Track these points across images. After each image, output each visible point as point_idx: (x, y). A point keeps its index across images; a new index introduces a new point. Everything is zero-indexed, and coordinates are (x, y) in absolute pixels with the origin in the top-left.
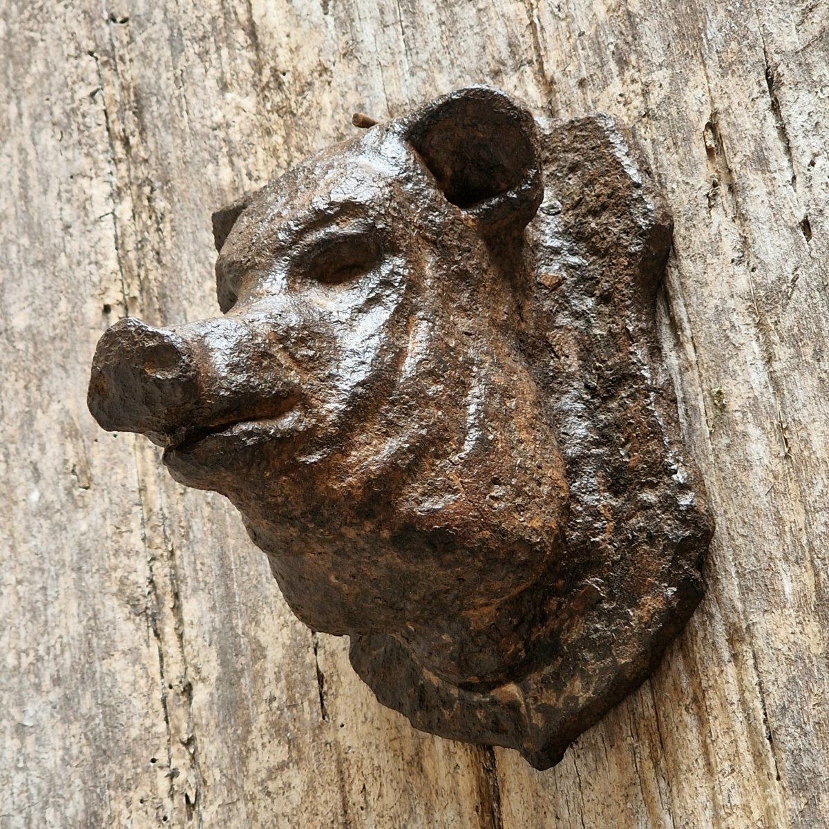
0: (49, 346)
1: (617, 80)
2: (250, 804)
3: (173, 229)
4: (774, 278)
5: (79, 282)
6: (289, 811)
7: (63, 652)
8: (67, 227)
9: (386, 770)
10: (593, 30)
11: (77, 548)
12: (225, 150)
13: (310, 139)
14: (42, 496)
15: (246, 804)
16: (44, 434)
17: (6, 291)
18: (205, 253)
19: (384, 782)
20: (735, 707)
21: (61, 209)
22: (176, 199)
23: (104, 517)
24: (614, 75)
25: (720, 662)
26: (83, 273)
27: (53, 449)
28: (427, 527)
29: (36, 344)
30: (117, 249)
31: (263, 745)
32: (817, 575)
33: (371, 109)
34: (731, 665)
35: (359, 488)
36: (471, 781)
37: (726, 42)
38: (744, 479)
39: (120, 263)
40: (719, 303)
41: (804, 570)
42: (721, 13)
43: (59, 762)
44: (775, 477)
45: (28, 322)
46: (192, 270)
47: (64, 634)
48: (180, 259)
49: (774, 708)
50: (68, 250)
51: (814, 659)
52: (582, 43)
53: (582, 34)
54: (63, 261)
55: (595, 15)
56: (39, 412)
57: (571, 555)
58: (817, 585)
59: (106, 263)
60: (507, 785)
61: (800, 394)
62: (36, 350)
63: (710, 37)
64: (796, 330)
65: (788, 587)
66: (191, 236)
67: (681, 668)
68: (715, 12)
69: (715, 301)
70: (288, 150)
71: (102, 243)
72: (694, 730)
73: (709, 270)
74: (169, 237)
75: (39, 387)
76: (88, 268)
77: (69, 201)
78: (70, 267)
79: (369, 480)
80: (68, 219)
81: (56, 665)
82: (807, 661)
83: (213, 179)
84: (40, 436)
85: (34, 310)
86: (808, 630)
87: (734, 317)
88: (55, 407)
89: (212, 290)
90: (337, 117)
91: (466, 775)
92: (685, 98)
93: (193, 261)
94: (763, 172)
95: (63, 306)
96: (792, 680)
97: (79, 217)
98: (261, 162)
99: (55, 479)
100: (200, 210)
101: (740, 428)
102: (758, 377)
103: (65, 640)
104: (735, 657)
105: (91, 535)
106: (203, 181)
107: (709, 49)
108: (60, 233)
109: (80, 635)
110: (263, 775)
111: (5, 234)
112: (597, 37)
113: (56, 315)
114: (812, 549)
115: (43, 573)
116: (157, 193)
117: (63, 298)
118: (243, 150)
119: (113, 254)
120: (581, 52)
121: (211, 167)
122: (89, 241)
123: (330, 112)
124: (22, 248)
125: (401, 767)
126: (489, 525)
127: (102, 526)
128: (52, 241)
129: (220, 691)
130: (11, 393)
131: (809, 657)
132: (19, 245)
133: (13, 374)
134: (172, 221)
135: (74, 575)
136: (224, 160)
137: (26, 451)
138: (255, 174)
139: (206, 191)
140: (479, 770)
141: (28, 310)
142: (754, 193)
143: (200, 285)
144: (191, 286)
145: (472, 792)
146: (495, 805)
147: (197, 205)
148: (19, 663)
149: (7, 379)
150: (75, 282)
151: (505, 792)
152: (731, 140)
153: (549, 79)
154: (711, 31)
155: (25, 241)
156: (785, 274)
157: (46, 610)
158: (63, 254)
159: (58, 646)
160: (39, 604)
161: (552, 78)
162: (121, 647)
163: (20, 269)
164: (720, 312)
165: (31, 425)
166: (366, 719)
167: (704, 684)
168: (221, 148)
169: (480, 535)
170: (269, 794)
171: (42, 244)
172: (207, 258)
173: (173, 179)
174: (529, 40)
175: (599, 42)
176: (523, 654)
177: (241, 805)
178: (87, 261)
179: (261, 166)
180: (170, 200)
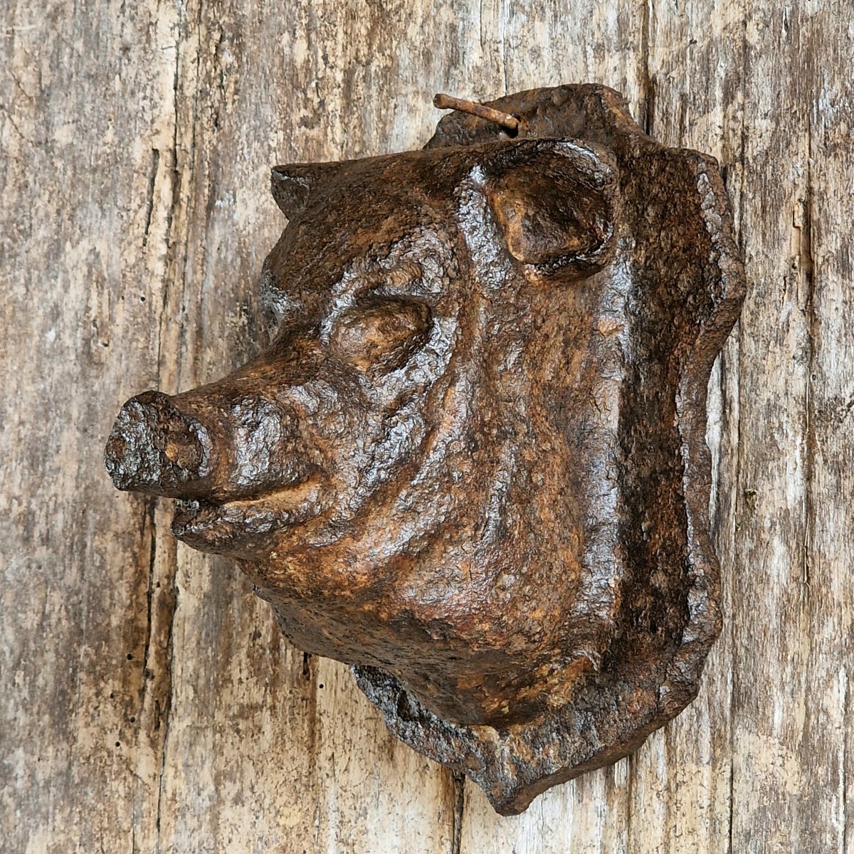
0: (90, 176)
1: (719, 108)
2: (218, 736)
3: (236, 92)
4: (831, 396)
5: (130, 115)
6: (255, 754)
7: (56, 511)
8: (126, 49)
9: (357, 747)
10: (706, 42)
11: (85, 406)
12: (304, 21)
13: (395, 43)
14: (58, 337)
15: (214, 734)
16: (70, 270)
17: (53, 96)
18: (265, 131)
19: (352, 758)
20: (704, 811)
21: (123, 25)
22: (244, 59)
23: (119, 383)
24: (717, 104)
25: (698, 761)
26: (136, 107)
27: (76, 291)
28: (427, 616)
29: (75, 167)
30: (175, 89)
31: (240, 681)
32: (808, 715)
33: (463, 35)
34: (709, 768)
35: (365, 574)
36: (438, 786)
37: (836, 118)
38: (758, 591)
39: (176, 105)
40: (772, 398)
41: (796, 705)
42: (838, 85)
43: (36, 626)
44: (788, 600)
45: (70, 140)
46: (249, 146)
47: (59, 492)
48: (239, 129)
49: (740, 830)
50: (123, 75)
51: (788, 798)
52: (692, 53)
53: (693, 42)
54: (117, 85)
55: (711, 26)
56: (68, 244)
57: (572, 626)
58: (806, 726)
59: (162, 102)
60: (471, 804)
61: (831, 526)
62: (74, 175)
63: (821, 108)
64: (841, 458)
65: (778, 718)
66: (253, 106)
67: (661, 753)
68: (832, 82)
69: (769, 394)
70: (370, 46)
71: (160, 79)
72: (661, 818)
73: (770, 357)
74: (230, 101)
75: (71, 218)
76: (141, 103)
77: (132, 19)
78: (123, 96)
79: (376, 568)
80: (128, 38)
81: (47, 524)
82: (781, 797)
83: (287, 50)
84: (65, 272)
85: (78, 129)
86: (788, 766)
87: (784, 418)
88: (85, 244)
89: (266, 175)
90: (426, 29)
91: (434, 778)
92: (783, 162)
93: (252, 138)
94: (843, 276)
95: (110, 136)
96: (763, 810)
97: (140, 42)
98: (340, 48)
99: (74, 324)
100: (267, 81)
101: (765, 536)
102: (794, 489)
103: (60, 500)
104: (714, 761)
105: (102, 398)
106: (276, 49)
107: (818, 120)
108: (118, 53)
109: (74, 501)
110: (235, 709)
111: (60, 31)
112: (708, 53)
113: (101, 143)
114: (809, 689)
115: (47, 421)
116: (226, 43)
117: (111, 127)
118: (323, 28)
119: (170, 95)
120: (688, 61)
121: (286, 37)
122: (147, 72)
123: (420, 21)
124: (75, 54)
125: (372, 749)
126: (491, 618)
127: (114, 392)
128: (108, 58)
129: (206, 609)
130: (41, 213)
131: (783, 794)
132: (72, 49)
133: (47, 193)
134: (236, 82)
135: (78, 434)
136: (300, 33)
137: (48, 284)
138: (331, 59)
139: (277, 61)
140: (447, 777)
141: (73, 126)
142: (831, 296)
143: (255, 168)
144: (245, 164)
145: (437, 797)
146: (457, 816)
147: (265, 74)
148: (10, 510)
149: (39, 196)
150: (126, 114)
151: (469, 809)
152: (819, 229)
153: (651, 77)
154: (824, 103)
155: (79, 45)
156: (843, 395)
157: (44, 461)
158: (117, 77)
159: (52, 504)
160: (39, 453)
161: (654, 77)
162: (114, 527)
163: (70, 77)
164: (771, 409)
165: (57, 256)
166: (346, 687)
167: (679, 778)
168: (300, 18)
169: (479, 627)
170: (238, 731)
171: (97, 57)
172: (267, 138)
173: (245, 36)
174: (639, 23)
175: (708, 60)
176: (506, 710)
177: (209, 733)
178: (141, 95)
179: (339, 52)
180: (239, 59)
